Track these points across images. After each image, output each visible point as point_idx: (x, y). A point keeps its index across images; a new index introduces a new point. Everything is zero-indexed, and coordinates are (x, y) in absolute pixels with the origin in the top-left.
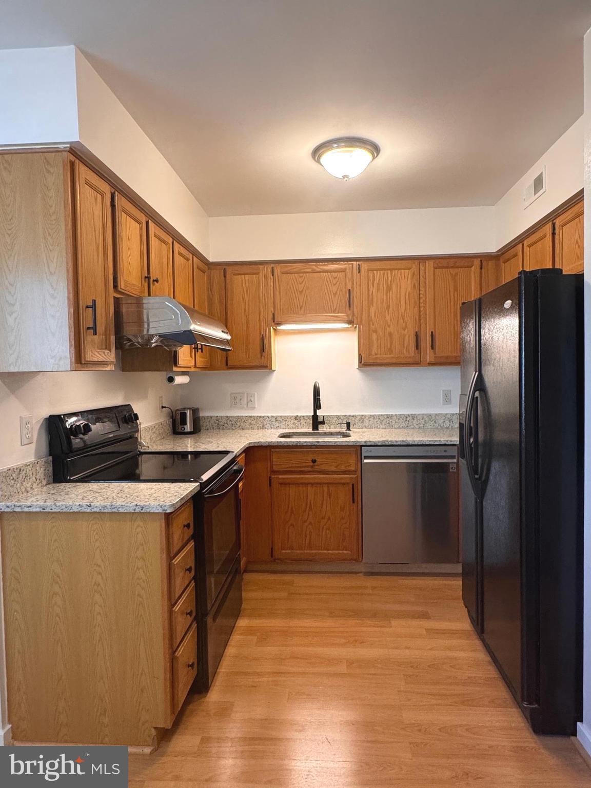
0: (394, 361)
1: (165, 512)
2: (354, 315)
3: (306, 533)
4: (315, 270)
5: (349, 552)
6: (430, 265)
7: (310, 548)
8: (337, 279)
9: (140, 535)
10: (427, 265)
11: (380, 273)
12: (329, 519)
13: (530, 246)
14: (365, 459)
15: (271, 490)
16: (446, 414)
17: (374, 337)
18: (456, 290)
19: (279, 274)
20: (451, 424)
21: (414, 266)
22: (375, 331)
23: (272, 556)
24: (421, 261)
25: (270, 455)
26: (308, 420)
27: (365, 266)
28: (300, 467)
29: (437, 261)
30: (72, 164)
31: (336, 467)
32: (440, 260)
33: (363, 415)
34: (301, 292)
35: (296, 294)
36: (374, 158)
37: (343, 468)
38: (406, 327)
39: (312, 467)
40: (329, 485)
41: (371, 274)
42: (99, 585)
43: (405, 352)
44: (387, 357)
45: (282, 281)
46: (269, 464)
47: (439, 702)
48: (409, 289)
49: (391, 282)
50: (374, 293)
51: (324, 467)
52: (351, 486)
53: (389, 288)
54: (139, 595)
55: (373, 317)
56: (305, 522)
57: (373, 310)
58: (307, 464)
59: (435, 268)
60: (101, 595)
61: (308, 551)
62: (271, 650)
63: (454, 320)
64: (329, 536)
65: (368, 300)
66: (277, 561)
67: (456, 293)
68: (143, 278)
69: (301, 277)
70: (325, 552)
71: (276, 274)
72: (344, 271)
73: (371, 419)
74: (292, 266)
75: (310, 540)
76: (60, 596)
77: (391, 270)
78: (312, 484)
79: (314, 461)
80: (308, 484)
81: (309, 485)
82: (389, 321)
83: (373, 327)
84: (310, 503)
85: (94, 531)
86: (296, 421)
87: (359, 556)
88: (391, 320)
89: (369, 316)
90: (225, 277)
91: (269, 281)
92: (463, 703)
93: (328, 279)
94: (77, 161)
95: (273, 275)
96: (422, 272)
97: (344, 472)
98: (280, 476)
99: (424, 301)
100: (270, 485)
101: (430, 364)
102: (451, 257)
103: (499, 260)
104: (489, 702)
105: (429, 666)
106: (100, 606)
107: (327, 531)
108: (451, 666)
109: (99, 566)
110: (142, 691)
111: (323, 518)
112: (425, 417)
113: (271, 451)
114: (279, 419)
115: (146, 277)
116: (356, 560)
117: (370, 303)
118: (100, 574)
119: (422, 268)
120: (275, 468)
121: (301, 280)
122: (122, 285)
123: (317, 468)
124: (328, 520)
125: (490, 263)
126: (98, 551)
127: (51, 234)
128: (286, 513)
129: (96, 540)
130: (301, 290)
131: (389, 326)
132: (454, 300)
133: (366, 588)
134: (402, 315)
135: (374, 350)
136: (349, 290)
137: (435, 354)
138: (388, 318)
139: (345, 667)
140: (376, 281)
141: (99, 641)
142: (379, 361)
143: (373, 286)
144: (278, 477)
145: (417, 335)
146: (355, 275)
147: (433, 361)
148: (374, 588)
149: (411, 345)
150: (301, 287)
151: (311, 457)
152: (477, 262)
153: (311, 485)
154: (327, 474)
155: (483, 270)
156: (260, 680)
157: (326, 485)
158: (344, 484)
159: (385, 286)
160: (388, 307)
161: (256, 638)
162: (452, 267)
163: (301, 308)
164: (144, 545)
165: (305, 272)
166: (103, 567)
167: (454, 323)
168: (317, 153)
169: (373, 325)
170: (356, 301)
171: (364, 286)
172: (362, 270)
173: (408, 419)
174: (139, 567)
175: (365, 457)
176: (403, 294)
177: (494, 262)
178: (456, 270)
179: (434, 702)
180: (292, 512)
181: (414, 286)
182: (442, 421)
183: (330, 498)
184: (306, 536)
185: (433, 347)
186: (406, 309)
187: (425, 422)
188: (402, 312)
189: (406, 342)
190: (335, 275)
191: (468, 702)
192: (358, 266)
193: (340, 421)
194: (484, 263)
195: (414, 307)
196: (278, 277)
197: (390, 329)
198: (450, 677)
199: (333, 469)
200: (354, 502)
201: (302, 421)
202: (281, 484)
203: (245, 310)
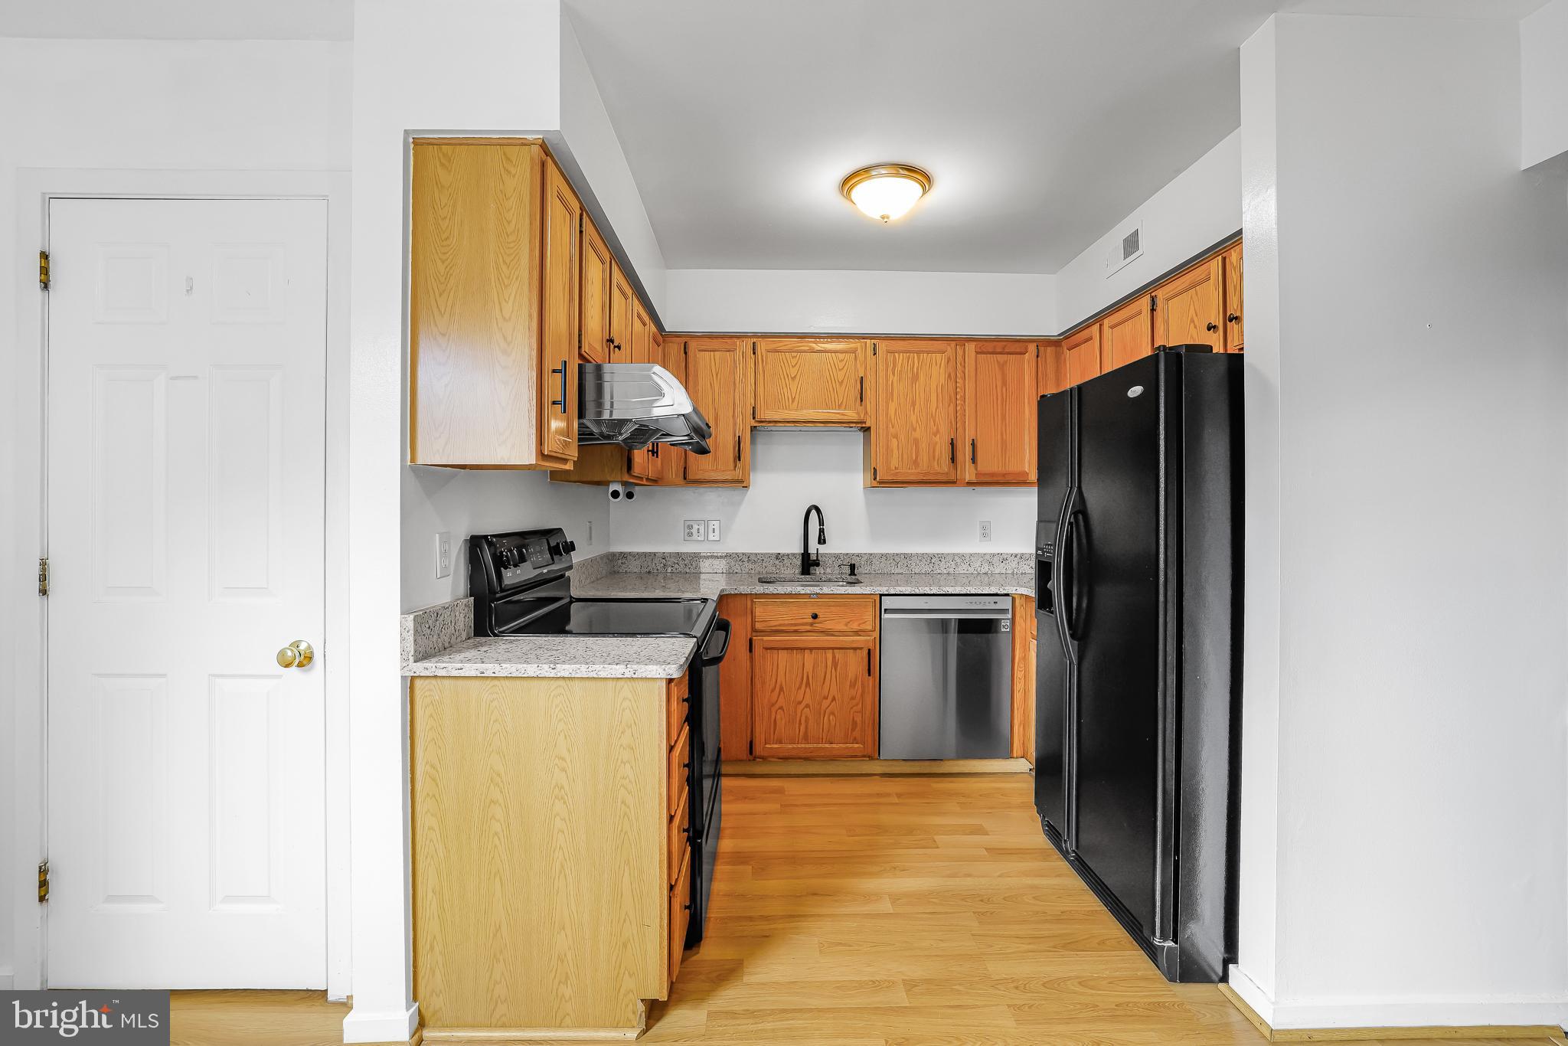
0: (920, 478)
1: (669, 677)
2: (866, 413)
3: (800, 721)
4: (814, 348)
5: (862, 746)
6: (971, 348)
7: (806, 739)
8: (844, 362)
9: (627, 711)
10: (967, 349)
11: (903, 356)
12: (834, 699)
13: (1112, 327)
14: (885, 613)
15: (752, 659)
16: (985, 554)
17: (894, 442)
18: (1004, 383)
19: (764, 354)
20: (991, 568)
21: (949, 348)
22: (896, 436)
23: (751, 753)
24: (958, 343)
25: (752, 605)
26: (795, 560)
27: (882, 346)
28: (795, 625)
29: (981, 344)
30: (543, 164)
31: (846, 625)
32: (984, 343)
33: (871, 554)
34: (793, 378)
35: (787, 379)
36: (925, 192)
37: (855, 627)
38: (938, 431)
39: (811, 625)
40: (836, 651)
41: (890, 357)
42: (562, 787)
43: (936, 466)
44: (912, 474)
45: (766, 363)
46: (749, 620)
47: (1031, 947)
48: (942, 380)
49: (917, 369)
50: (895, 384)
51: (828, 625)
52: (865, 652)
53: (915, 378)
54: (623, 802)
55: (893, 417)
56: (800, 703)
57: (892, 406)
58: (805, 621)
59: (977, 353)
60: (565, 803)
61: (803, 746)
62: (773, 884)
63: (1002, 423)
64: (833, 723)
65: (887, 393)
66: (758, 760)
67: (1004, 389)
68: (605, 341)
69: (793, 357)
70: (827, 746)
71: (758, 352)
72: (854, 351)
73: (883, 560)
74: (781, 342)
75: (806, 728)
76: (500, 805)
77: (918, 353)
78: (811, 649)
79: (815, 616)
80: (805, 649)
81: (806, 651)
82: (914, 423)
83: (892, 430)
84: (808, 677)
85: (557, 706)
86: (777, 562)
87: (875, 752)
88: (917, 421)
89: (887, 414)
90: (686, 353)
91: (748, 360)
92: (1065, 946)
93: (832, 362)
94: (549, 160)
95: (754, 353)
96: (959, 358)
97: (857, 633)
98: (765, 638)
99: (961, 396)
100: (751, 650)
101: (970, 484)
102: (997, 339)
103: (1060, 346)
104: (1099, 944)
105: (1004, 899)
106: (564, 820)
107: (831, 717)
108: (1034, 898)
109: (563, 759)
110: (625, 945)
111: (826, 698)
112: (956, 558)
113: (752, 602)
114: (753, 558)
115: (608, 341)
116: (871, 758)
117: (890, 396)
118: (564, 770)
119: (960, 351)
120: (758, 626)
121: (794, 362)
122: (586, 348)
123: (818, 626)
124: (832, 701)
125: (1049, 349)
126: (562, 734)
127: (508, 262)
128: (773, 690)
129: (560, 720)
130: (793, 376)
131: (915, 430)
132: (1003, 397)
133: (888, 795)
134: (932, 414)
135: (894, 463)
136: (862, 378)
137: (976, 469)
138: (913, 418)
139: (890, 904)
140: (898, 368)
141: (561, 872)
142: (900, 479)
143: (893, 374)
144: (762, 640)
145: (952, 444)
146: (868, 358)
147: (974, 479)
148: (899, 795)
149: (944, 457)
150: (793, 372)
151: (810, 611)
152: (1032, 347)
153: (809, 651)
154: (833, 635)
155: (1039, 359)
156: (772, 926)
157: (831, 651)
158: (855, 649)
159: (910, 375)
160: (914, 404)
161: (751, 867)
162: (1000, 353)
163: (793, 402)
164: (633, 726)
165: (798, 352)
166: (568, 761)
167: (1002, 428)
168: (848, 183)
169: (893, 427)
170: (869, 394)
171: (882, 374)
172: (880, 352)
173: (933, 561)
174: (624, 760)
175: (885, 610)
176: (934, 387)
177: (1053, 348)
178: (1005, 357)
179: (1026, 947)
180: (781, 689)
181: (949, 376)
182: (979, 564)
183: (836, 670)
184: (800, 724)
185: (974, 460)
186: (937, 407)
187: (956, 564)
188: (932, 411)
189: (937, 454)
190: (841, 356)
191: (1071, 945)
192: (873, 346)
193: (840, 562)
194: (1042, 349)
195: (949, 405)
196: (762, 356)
197: (917, 434)
198: (1037, 912)
199: (841, 627)
200: (869, 675)
201: (786, 561)
202: (767, 649)
203: (714, 400)
